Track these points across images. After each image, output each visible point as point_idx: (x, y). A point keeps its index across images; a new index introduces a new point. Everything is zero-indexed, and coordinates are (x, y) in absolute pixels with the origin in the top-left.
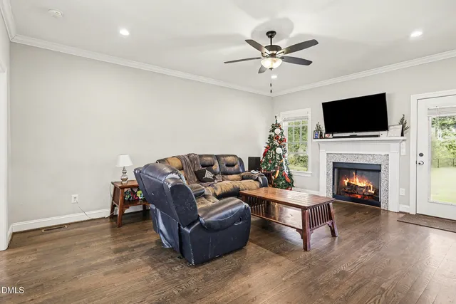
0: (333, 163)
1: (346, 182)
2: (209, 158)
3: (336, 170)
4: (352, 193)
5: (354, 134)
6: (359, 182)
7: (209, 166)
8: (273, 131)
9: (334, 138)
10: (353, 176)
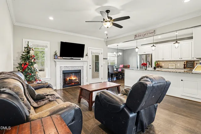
0: (63, 71)
1: (68, 79)
4: (71, 83)
5: (72, 58)
6: (73, 78)
9: (63, 59)
10: (71, 76)
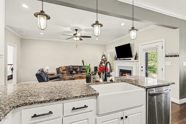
0: (120, 69)
2: (76, 67)
3: (121, 72)
5: (124, 59)
7: (75, 70)
8: (102, 57)
9: (119, 60)
